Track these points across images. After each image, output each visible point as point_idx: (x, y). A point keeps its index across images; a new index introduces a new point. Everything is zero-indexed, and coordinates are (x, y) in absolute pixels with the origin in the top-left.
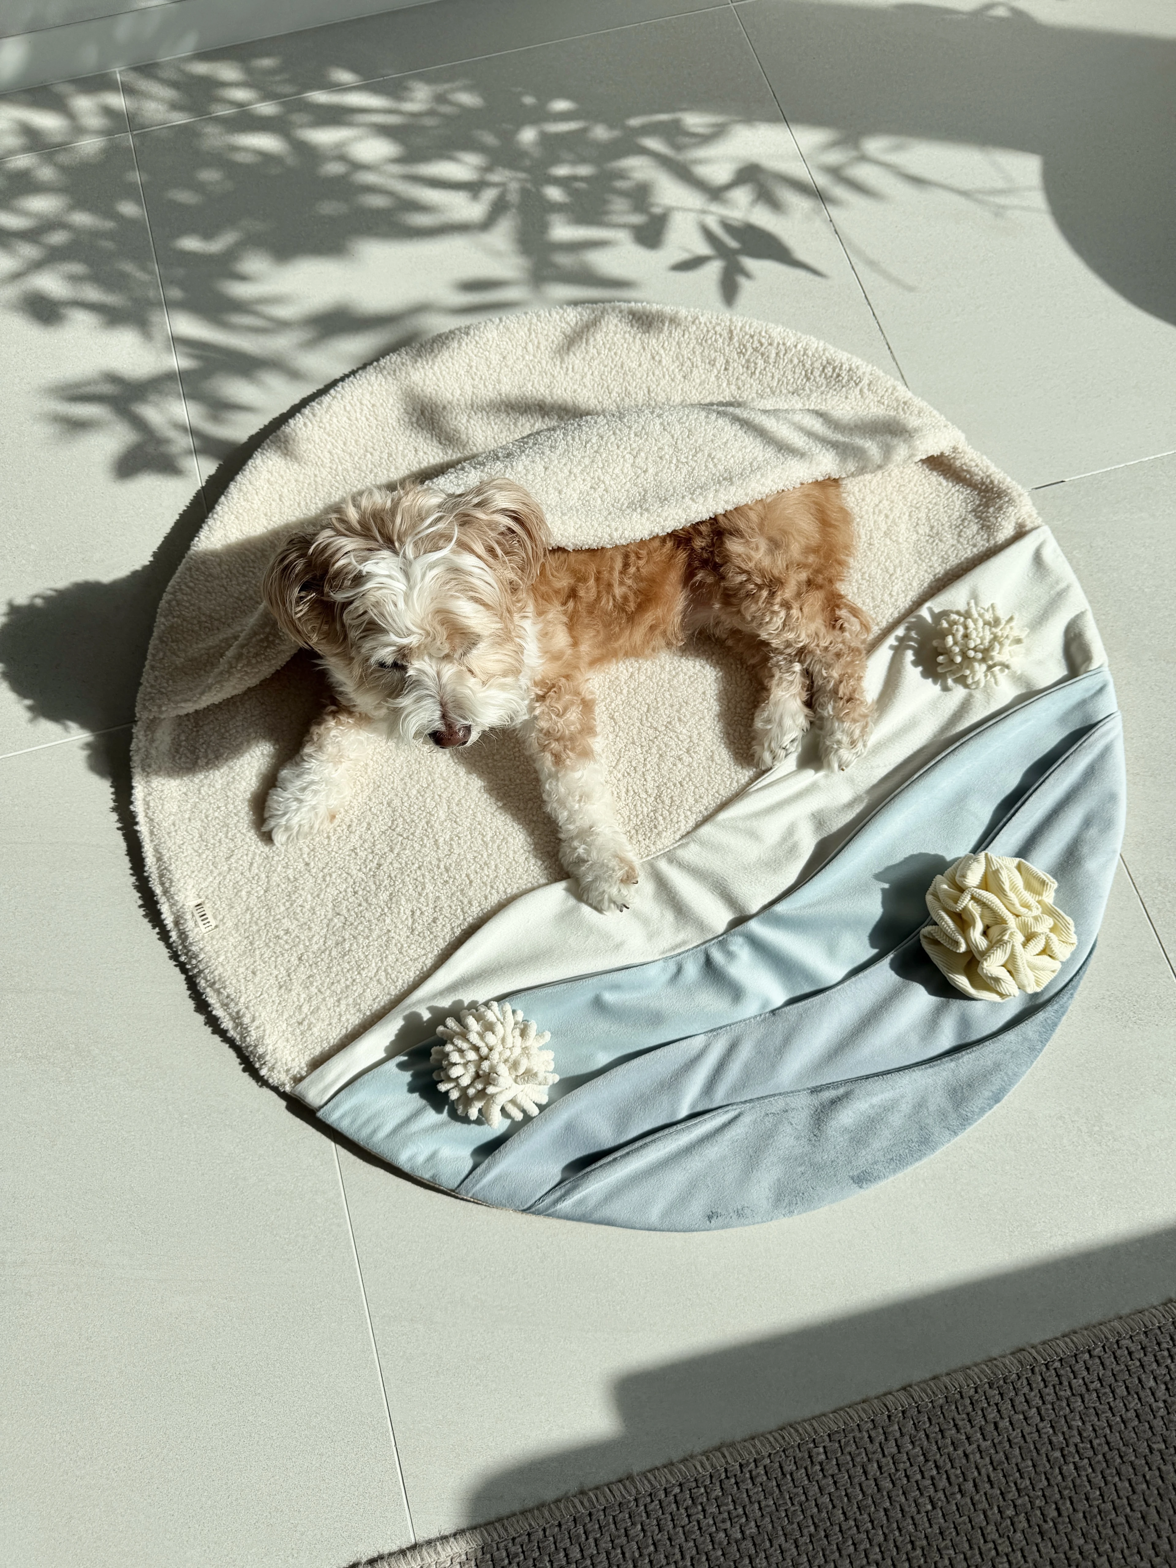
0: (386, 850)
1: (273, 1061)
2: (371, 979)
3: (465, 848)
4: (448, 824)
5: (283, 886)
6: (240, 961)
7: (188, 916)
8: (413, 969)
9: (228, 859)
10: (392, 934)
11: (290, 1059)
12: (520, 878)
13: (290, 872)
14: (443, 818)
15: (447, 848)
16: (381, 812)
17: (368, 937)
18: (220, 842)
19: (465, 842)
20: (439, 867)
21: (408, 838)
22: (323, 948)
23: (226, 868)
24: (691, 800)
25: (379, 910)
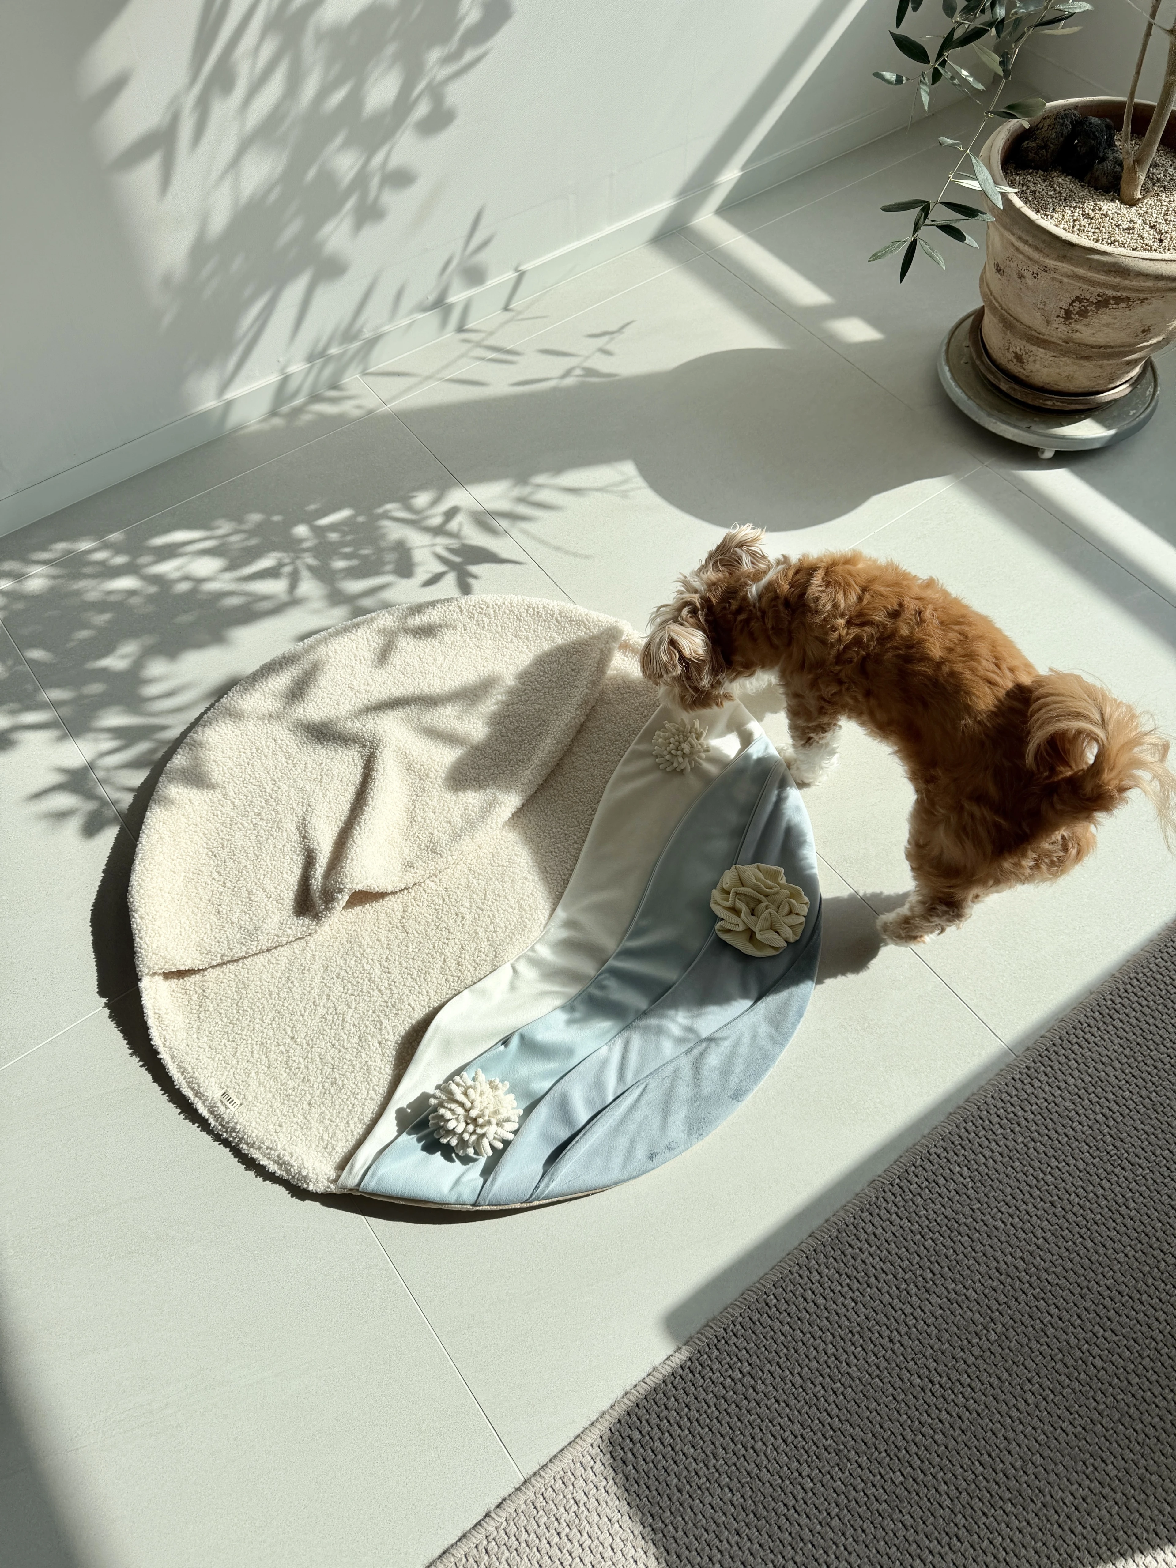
0: (345, 1009)
1: (315, 1177)
4: (383, 975)
5: (280, 1059)
6: (267, 1122)
7: (219, 1104)
9: (234, 1055)
10: (370, 1063)
13: (282, 1048)
14: (379, 973)
17: (353, 1072)
19: (400, 983)
20: (387, 1007)
21: (358, 995)
22: (324, 1090)
23: (235, 1062)
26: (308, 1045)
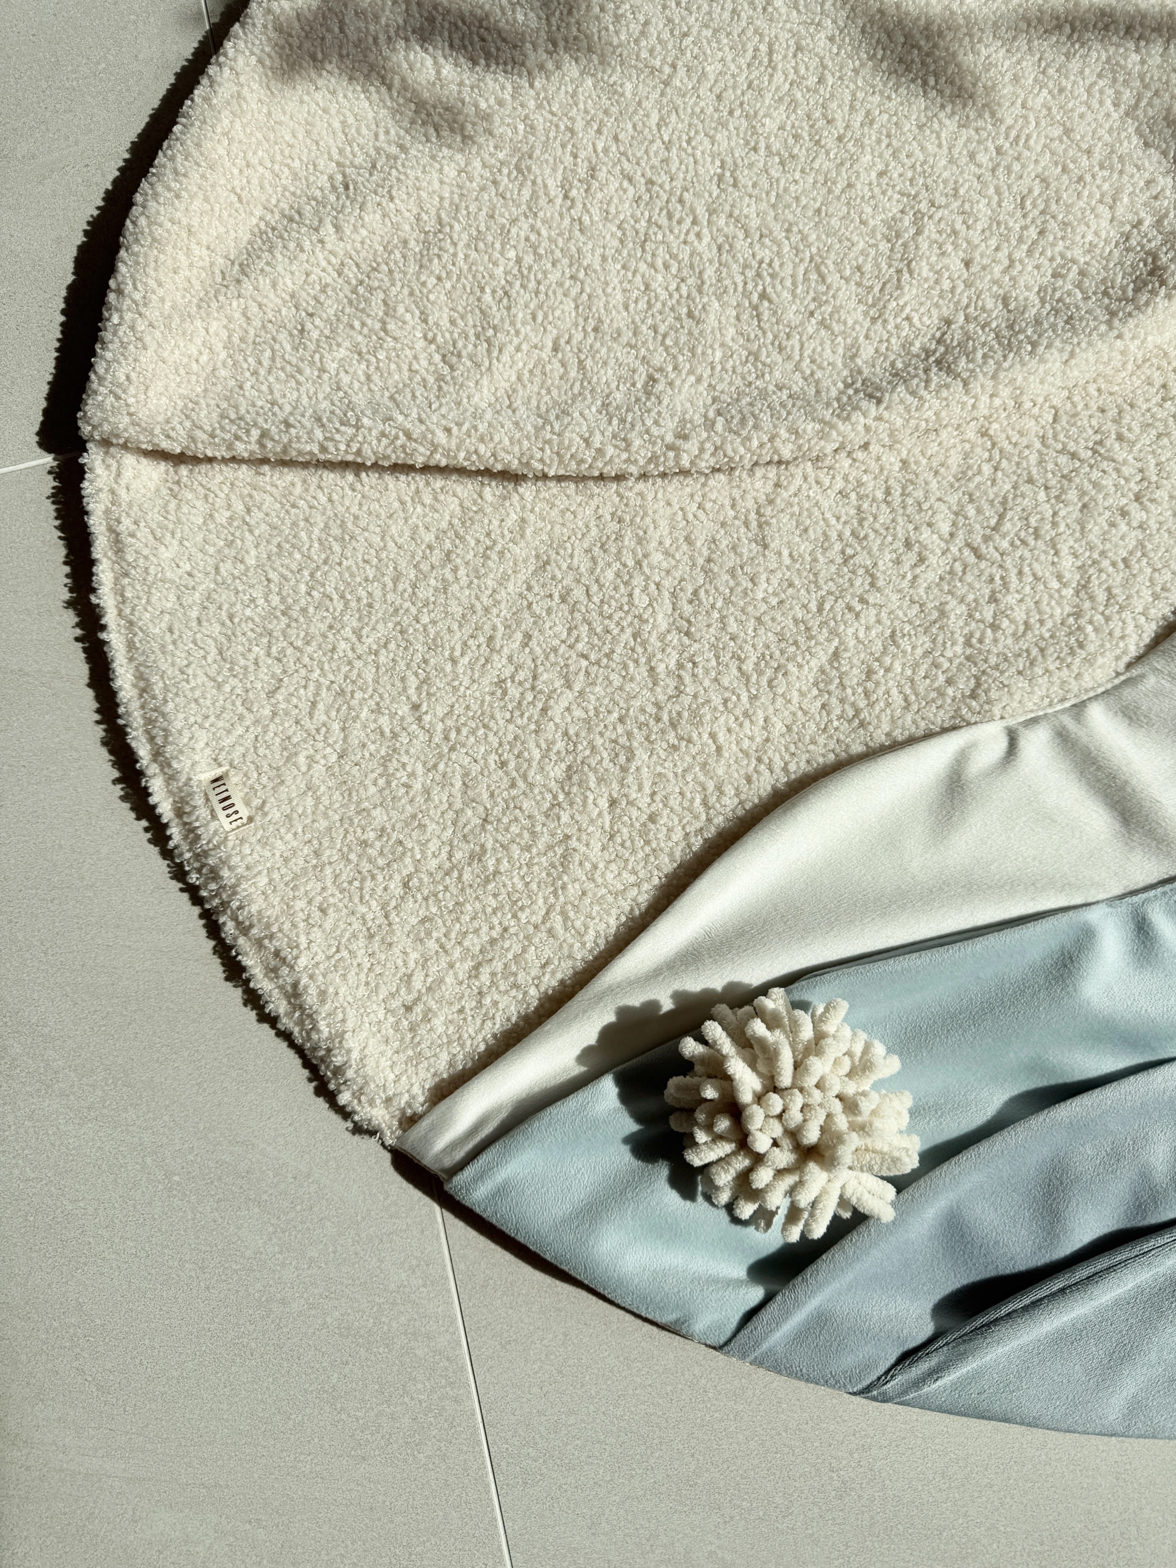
0: (557, 684)
2: (536, 927)
3: (707, 683)
4: (672, 635)
5: (372, 747)
6: (295, 888)
7: (200, 800)
8: (614, 912)
9: (271, 694)
10: (573, 843)
11: (392, 1077)
12: (813, 742)
13: (384, 721)
14: (664, 626)
15: (672, 683)
16: (549, 611)
17: (528, 848)
18: (256, 663)
19: (707, 671)
20: (658, 720)
21: (598, 663)
22: (447, 865)
23: (267, 711)
24: (1147, 594)
25: (549, 797)
26: (447, 738)
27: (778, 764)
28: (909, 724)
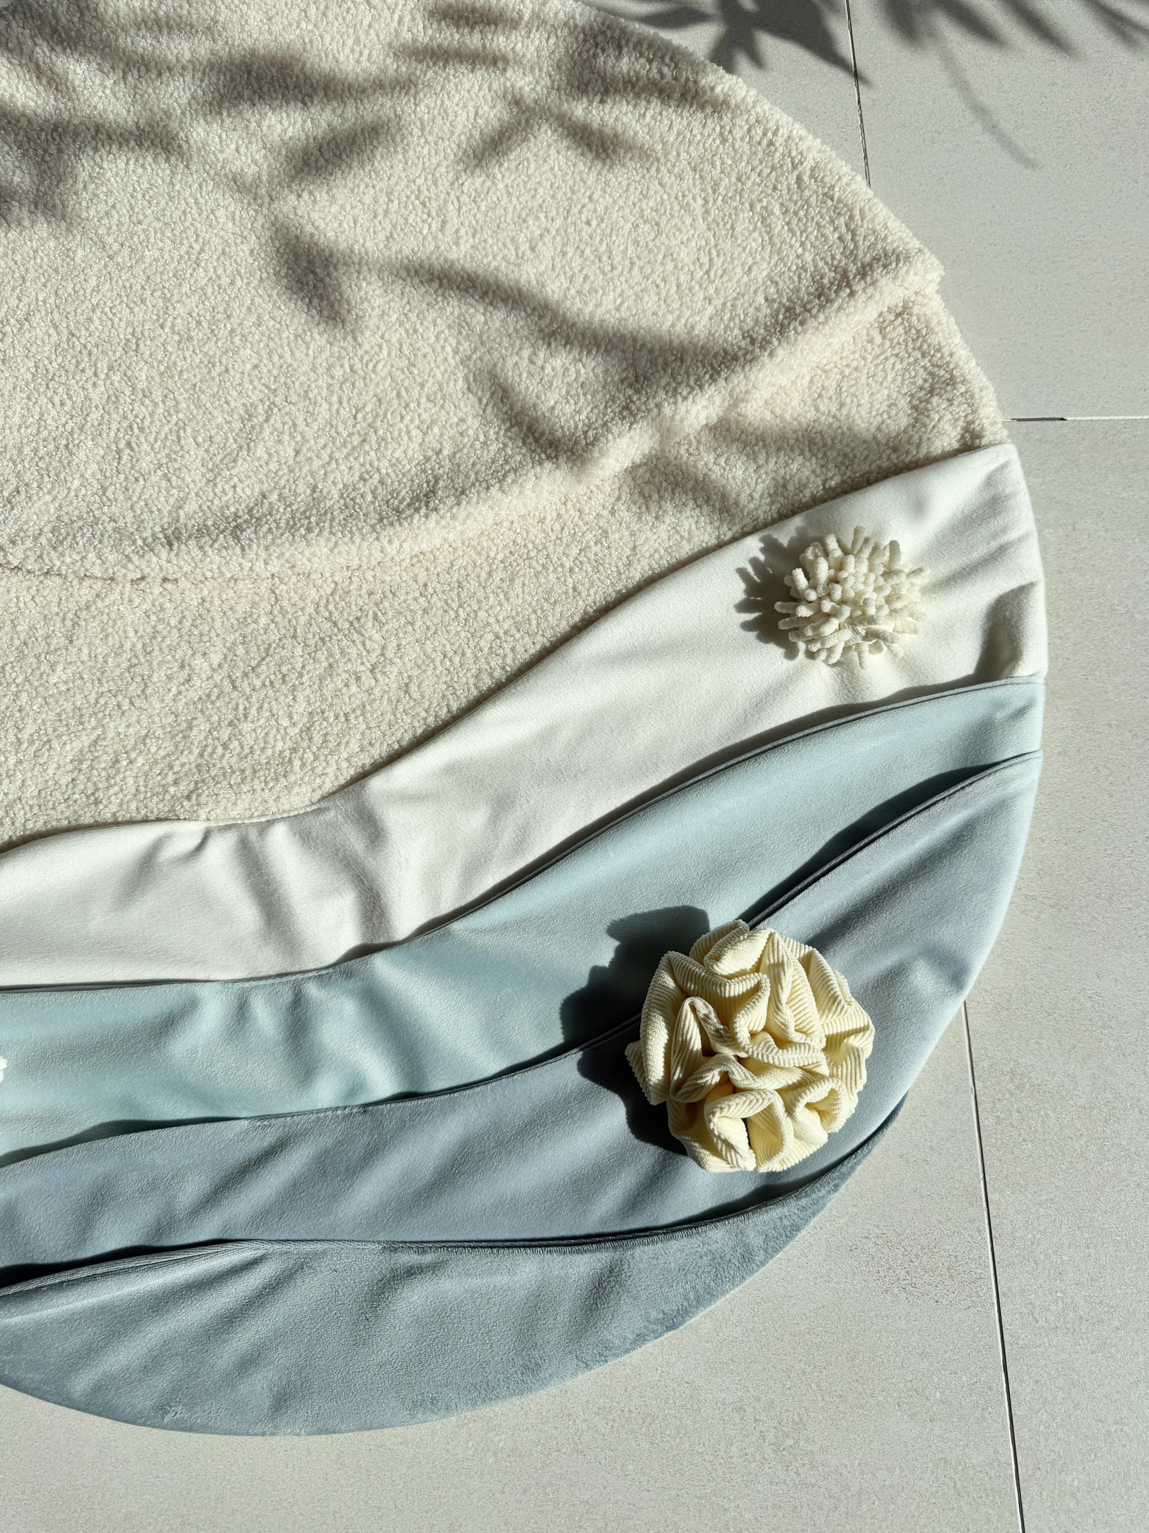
27: (20, 820)
28: (133, 810)
